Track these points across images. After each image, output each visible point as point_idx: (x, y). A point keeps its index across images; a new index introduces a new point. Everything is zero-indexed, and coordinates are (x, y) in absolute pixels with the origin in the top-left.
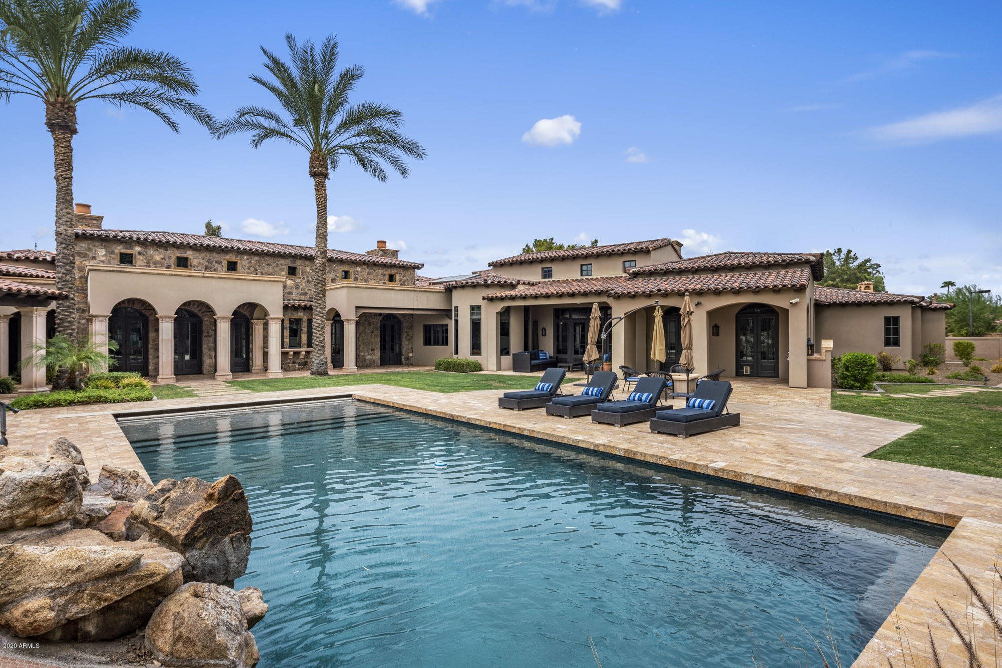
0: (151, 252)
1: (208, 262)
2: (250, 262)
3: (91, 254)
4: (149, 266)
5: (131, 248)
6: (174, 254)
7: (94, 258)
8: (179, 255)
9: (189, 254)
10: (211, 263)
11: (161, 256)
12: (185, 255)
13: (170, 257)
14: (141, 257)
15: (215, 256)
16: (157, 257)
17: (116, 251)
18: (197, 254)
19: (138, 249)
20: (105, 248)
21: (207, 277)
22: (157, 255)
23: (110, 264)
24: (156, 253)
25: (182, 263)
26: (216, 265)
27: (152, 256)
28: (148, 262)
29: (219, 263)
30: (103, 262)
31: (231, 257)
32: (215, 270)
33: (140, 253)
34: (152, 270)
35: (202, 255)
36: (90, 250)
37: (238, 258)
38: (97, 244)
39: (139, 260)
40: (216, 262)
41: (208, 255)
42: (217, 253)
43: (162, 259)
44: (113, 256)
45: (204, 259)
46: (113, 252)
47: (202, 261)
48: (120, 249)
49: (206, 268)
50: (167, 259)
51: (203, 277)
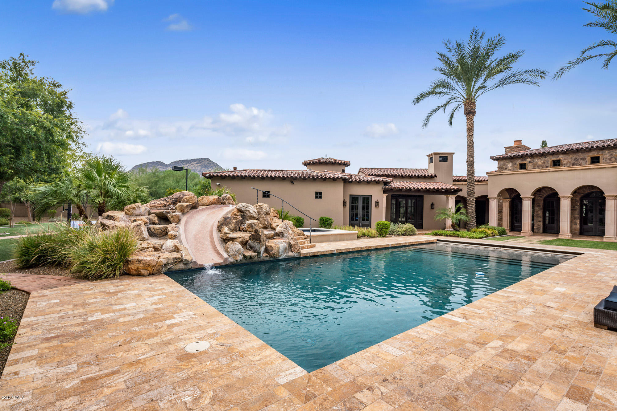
0: (536, 160)
1: (574, 160)
2: (612, 155)
3: (505, 167)
4: (535, 169)
5: (525, 160)
6: (550, 159)
7: (506, 169)
8: (554, 159)
9: (561, 157)
10: (577, 160)
11: (542, 162)
12: (558, 159)
13: (548, 161)
14: (530, 164)
15: (581, 155)
16: (540, 163)
17: (517, 163)
18: (566, 156)
19: (529, 160)
20: (512, 162)
21: (552, 171)
22: (540, 162)
23: (514, 170)
24: (539, 160)
25: (557, 163)
26: (581, 161)
27: (537, 163)
28: (534, 167)
29: (584, 159)
30: (510, 170)
31: (594, 154)
32: (580, 165)
33: (530, 162)
34: (537, 170)
35: (571, 156)
36: (504, 165)
37: (600, 153)
38: (508, 161)
39: (529, 166)
40: (581, 159)
41: (574, 156)
42: (582, 153)
43: (543, 163)
44: (516, 166)
45: (571, 159)
46: (515, 164)
47: (570, 160)
48: (519, 162)
49: (573, 164)
50: (546, 163)
51: (549, 172)
